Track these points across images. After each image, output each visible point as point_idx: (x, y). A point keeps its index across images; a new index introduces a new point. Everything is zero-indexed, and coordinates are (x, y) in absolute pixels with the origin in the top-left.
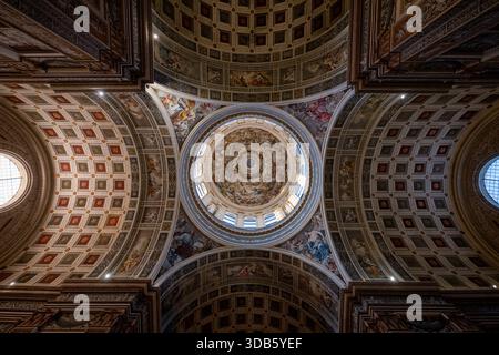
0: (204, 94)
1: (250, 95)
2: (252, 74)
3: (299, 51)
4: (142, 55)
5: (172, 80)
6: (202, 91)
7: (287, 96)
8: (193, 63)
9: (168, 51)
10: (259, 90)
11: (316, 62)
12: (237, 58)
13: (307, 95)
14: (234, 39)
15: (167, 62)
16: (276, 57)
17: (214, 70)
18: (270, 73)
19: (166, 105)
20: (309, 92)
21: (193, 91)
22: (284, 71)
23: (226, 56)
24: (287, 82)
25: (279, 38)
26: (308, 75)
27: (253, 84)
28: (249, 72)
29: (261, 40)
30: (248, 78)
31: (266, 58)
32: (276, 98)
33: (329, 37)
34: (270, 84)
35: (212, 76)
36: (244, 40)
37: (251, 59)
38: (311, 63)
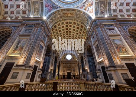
0: (81, 12)
1: (69, 10)
2: (68, 16)
3: (58, 22)
4: (92, 25)
5: (88, 17)
6: (82, 13)
7: (59, 11)
8: (82, 19)
9: (87, 23)
10: (66, 12)
11: (54, 20)
12: (72, 20)
13: (54, 12)
14: (72, 23)
15: (88, 21)
16: (63, 20)
17: (78, 17)
18: (64, 16)
19: (92, 10)
20: (53, 13)
21: (84, 13)
22: (61, 17)
23: (75, 20)
24: (59, 14)
25: (63, 23)
26: (55, 17)
27: (68, 13)
28: (69, 16)
29: (67, 23)
30: (70, 15)
31: (65, 20)
32: (62, 10)
33: (53, 26)
34: (64, 13)
35: (79, 16)
36: (70, 23)
37: (69, 19)
38: (55, 20)
